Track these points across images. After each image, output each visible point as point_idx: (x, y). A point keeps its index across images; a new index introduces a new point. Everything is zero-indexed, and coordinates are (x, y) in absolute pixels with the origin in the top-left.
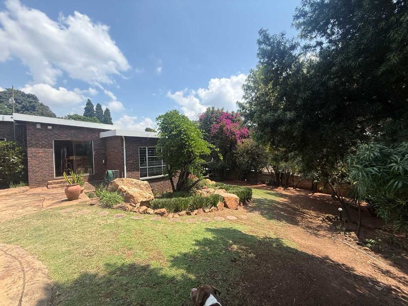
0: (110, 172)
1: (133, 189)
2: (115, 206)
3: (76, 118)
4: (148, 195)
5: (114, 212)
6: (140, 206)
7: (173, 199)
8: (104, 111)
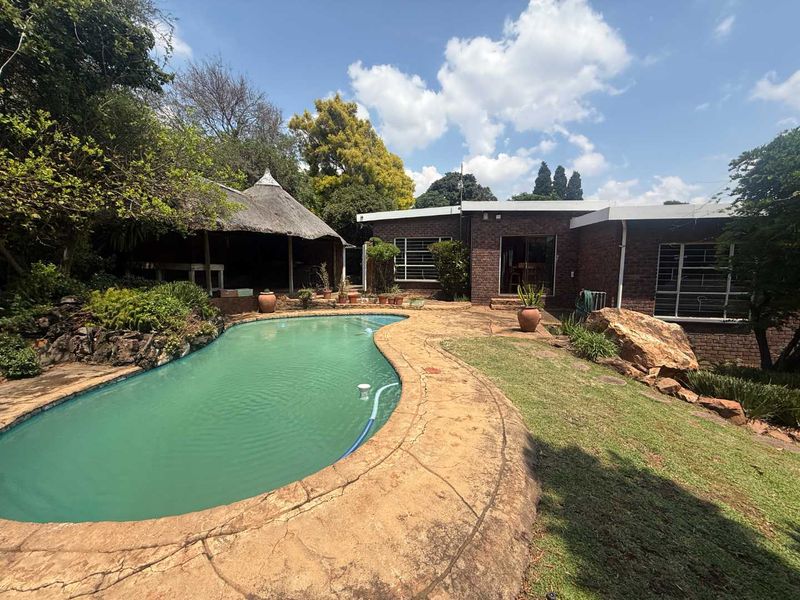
0: (588, 294)
1: (644, 336)
2: (600, 359)
3: (525, 198)
4: (682, 356)
5: (599, 369)
6: (659, 375)
7: (768, 387)
8: (568, 178)
